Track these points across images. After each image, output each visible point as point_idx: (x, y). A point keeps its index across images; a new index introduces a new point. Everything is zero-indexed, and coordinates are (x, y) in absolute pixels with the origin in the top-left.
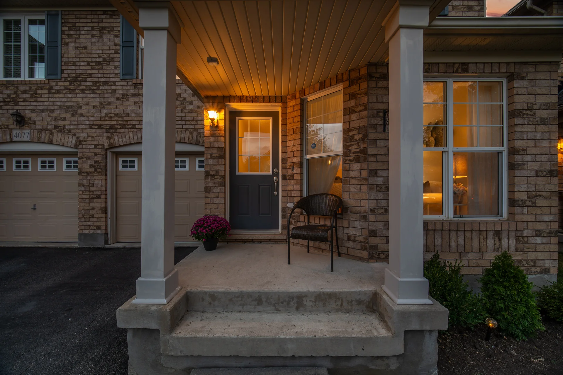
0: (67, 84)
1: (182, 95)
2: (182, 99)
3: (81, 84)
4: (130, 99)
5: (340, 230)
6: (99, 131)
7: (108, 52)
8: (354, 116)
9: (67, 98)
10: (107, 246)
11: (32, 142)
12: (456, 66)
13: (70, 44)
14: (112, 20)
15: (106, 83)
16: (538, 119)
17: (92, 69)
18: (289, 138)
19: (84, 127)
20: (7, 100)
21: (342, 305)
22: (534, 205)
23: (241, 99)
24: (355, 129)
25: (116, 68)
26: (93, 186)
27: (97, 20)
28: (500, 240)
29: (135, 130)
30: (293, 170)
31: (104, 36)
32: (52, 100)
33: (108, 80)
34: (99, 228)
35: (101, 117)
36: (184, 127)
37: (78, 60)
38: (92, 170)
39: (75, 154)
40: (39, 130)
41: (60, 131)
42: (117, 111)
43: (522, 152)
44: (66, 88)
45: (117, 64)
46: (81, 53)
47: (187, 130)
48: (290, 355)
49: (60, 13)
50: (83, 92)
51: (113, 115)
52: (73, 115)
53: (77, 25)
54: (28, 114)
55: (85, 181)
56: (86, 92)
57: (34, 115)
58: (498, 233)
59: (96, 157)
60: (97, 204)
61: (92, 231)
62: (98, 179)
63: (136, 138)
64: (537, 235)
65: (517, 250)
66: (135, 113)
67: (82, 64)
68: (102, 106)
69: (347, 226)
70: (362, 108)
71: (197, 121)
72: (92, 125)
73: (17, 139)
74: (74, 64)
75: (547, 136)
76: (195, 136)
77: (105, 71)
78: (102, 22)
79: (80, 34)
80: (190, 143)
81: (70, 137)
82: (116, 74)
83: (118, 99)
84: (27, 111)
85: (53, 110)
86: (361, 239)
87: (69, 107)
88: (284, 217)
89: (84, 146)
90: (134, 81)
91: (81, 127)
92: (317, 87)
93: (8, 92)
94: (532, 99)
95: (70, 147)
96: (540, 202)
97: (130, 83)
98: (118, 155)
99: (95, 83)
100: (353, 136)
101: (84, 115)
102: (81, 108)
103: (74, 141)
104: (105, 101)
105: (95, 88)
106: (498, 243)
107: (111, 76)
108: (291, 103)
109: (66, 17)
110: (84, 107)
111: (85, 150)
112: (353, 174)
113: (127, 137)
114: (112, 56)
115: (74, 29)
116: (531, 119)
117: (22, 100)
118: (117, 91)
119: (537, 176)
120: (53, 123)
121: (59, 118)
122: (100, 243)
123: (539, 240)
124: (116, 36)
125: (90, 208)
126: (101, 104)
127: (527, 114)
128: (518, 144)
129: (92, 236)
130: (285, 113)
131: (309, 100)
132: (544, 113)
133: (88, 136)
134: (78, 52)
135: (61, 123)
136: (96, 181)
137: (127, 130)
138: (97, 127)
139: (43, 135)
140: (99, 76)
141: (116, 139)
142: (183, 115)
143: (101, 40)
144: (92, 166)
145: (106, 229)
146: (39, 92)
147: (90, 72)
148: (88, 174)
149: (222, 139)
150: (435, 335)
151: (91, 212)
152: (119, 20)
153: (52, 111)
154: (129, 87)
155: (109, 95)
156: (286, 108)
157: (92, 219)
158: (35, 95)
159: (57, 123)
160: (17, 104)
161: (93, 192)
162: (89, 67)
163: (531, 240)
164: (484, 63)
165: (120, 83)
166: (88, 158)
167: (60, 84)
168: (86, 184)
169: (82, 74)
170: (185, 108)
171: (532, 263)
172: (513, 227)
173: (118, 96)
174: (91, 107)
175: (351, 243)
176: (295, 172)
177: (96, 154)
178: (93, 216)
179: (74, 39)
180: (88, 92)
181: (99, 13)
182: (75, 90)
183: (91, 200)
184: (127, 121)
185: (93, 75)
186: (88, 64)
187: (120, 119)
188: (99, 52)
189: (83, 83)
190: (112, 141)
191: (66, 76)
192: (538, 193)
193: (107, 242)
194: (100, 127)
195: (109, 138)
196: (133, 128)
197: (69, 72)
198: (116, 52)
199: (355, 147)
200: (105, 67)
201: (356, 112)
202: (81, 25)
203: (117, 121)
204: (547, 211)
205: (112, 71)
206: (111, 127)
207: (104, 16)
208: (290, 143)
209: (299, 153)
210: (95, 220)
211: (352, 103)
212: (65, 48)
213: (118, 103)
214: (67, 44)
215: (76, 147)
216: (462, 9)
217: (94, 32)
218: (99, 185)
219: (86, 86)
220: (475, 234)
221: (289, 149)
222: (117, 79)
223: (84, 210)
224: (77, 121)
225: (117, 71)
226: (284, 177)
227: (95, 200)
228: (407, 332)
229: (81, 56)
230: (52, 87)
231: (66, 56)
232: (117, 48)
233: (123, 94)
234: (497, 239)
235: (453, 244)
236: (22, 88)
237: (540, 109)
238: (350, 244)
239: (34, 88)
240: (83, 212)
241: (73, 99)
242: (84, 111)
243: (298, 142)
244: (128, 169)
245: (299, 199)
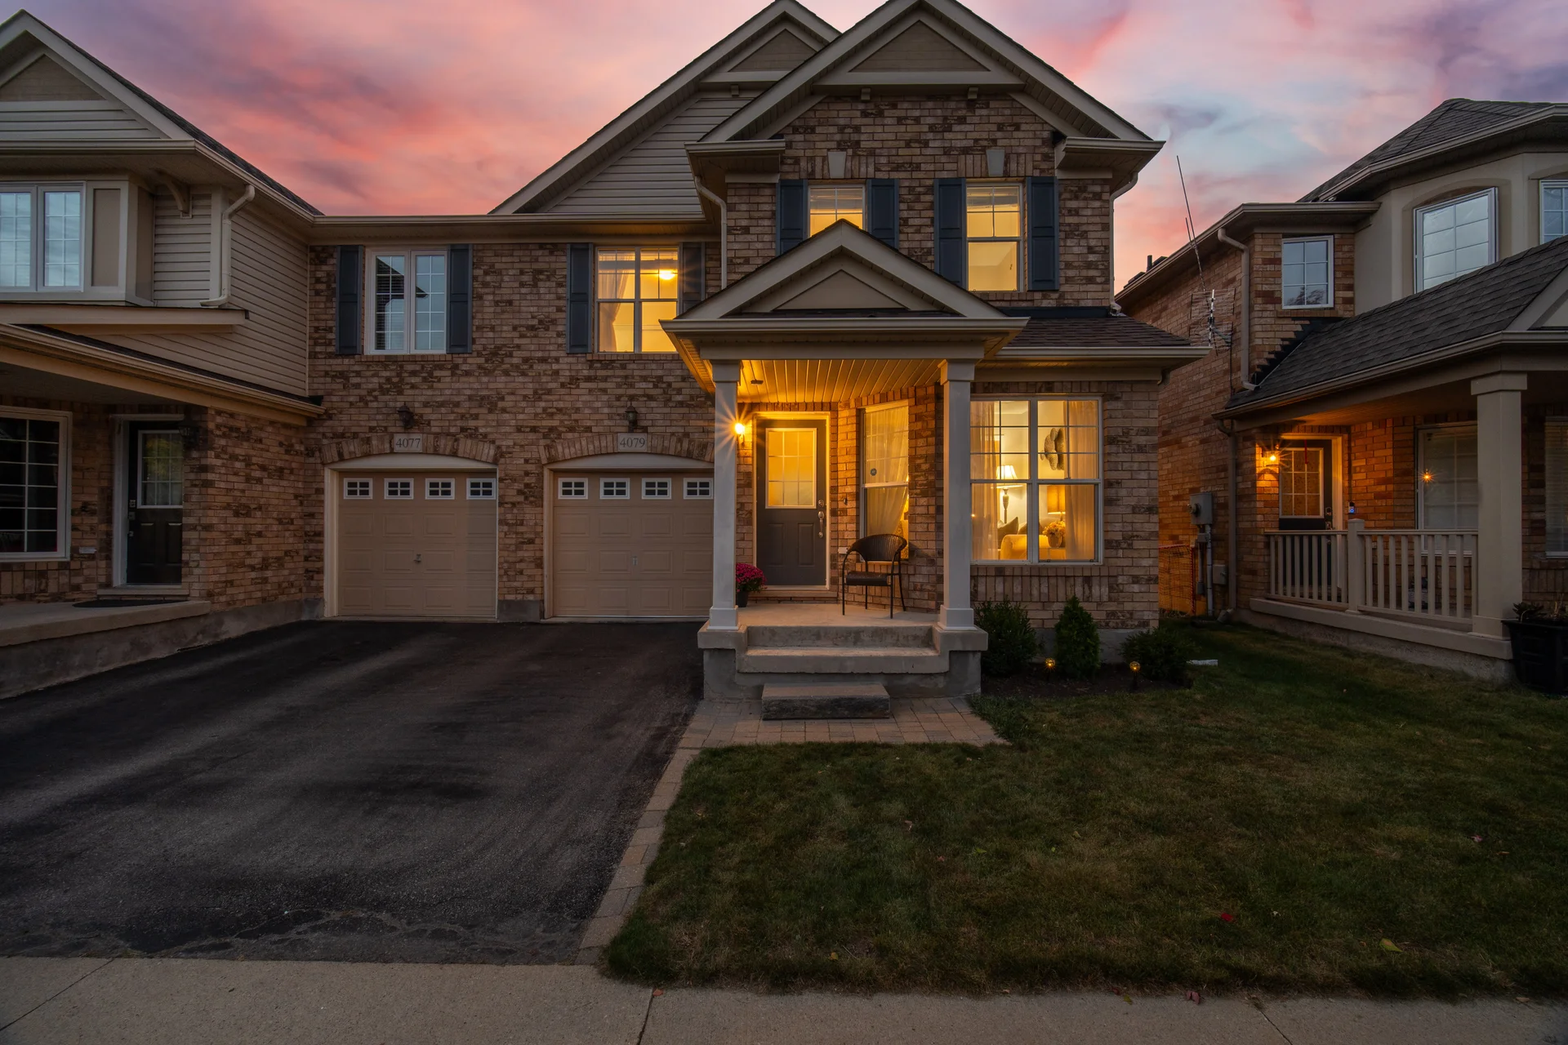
0: (481, 360)
1: (665, 379)
2: (664, 386)
3: (503, 361)
4: (583, 385)
5: (905, 579)
6: (532, 436)
7: (546, 310)
8: (921, 442)
9: (481, 383)
10: (542, 620)
11: (425, 453)
12: (1039, 385)
13: (485, 297)
14: (553, 258)
15: (543, 360)
16: (1135, 447)
17: (522, 336)
18: (840, 460)
19: (508, 429)
20: (385, 386)
21: (898, 640)
22: (1130, 547)
23: (775, 407)
24: (921, 457)
25: (559, 335)
26: (522, 524)
27: (528, 259)
28: (1090, 588)
29: (590, 434)
30: (846, 503)
31: (540, 284)
32: (457, 385)
33: (546, 354)
34: (531, 591)
35: (536, 414)
36: (669, 430)
37: (499, 322)
38: (521, 498)
39: (492, 473)
40: (437, 435)
41: (470, 436)
42: (561, 405)
43: (1116, 485)
44: (480, 367)
45: (560, 328)
46: (503, 312)
47: (673, 434)
48: (849, 671)
49: (470, 247)
50: (506, 373)
51: (554, 410)
52: (490, 411)
53: (497, 266)
54: (418, 408)
55: (509, 516)
56: (512, 374)
57: (429, 410)
58: (1088, 580)
59: (527, 478)
60: (527, 553)
61: (520, 597)
62: (529, 513)
63: (591, 447)
64: (1134, 583)
65: (1110, 599)
66: (590, 408)
67: (505, 328)
68: (537, 396)
69: (912, 572)
70: (929, 433)
71: (688, 421)
72: (522, 427)
73: (402, 449)
74: (493, 329)
75: (1144, 466)
76: (685, 445)
77: (542, 341)
78: (537, 261)
79: (502, 281)
80: (678, 455)
81: (486, 445)
82: (560, 345)
83: (563, 385)
84: (417, 405)
85: (458, 402)
86: (928, 587)
87: (483, 398)
88: (833, 566)
89: (508, 461)
90: (589, 357)
91: (503, 430)
92: (877, 398)
93: (387, 374)
94: (1127, 423)
95: (486, 462)
96: (1137, 544)
97: (583, 360)
98: (556, 473)
99: (526, 360)
100: (919, 465)
101: (508, 410)
102: (502, 399)
103: (492, 452)
104: (542, 389)
105: (525, 367)
106: (1087, 592)
107: (551, 348)
108: (843, 414)
109: (480, 254)
110: (508, 398)
111: (509, 467)
112: (919, 510)
113: (578, 446)
114: (553, 316)
115: (493, 272)
116: (1127, 447)
117: (408, 387)
118: (561, 373)
119: (1134, 513)
120: (459, 423)
121: (468, 416)
122: (533, 616)
123: (1136, 588)
124: (560, 285)
125: (518, 559)
126: (535, 392)
127: (1123, 441)
128: (1114, 475)
129: (521, 605)
130: (835, 426)
131: (867, 411)
132: (1142, 440)
133: (515, 444)
134: (499, 309)
135: (472, 423)
136: (527, 517)
137: (576, 435)
138: (528, 430)
139: (442, 442)
140: (533, 347)
141: (560, 449)
142: (667, 410)
143: (535, 290)
144: (520, 492)
145: (542, 594)
146: (437, 373)
147: (517, 341)
148: (514, 504)
149: (750, 460)
150: (979, 655)
151: (518, 566)
152: (564, 259)
153: (457, 405)
154: (580, 367)
155: (549, 378)
156: (837, 418)
157: (519, 578)
158: (429, 379)
159: (464, 424)
160: (400, 393)
161: (522, 533)
162: (516, 334)
163: (1127, 588)
164: (1072, 382)
165: (566, 360)
166: (514, 480)
167: (470, 360)
168: (511, 522)
169: (505, 345)
170: (669, 400)
171: (1128, 615)
172: (1104, 572)
173: (562, 380)
174: (519, 398)
175: (918, 593)
176: (849, 506)
177: (527, 474)
178: (521, 572)
179: (492, 290)
180: (516, 374)
181: (531, 247)
182: (494, 370)
183: (519, 546)
184: (576, 421)
185: (522, 347)
186: (515, 328)
187: (566, 417)
188: (532, 309)
189: (507, 360)
190: (553, 453)
191: (480, 348)
192: (1135, 533)
193: (542, 615)
194: (534, 429)
195: (548, 447)
196: (586, 432)
197: (484, 341)
198: (559, 310)
199: (922, 478)
200: (541, 333)
201: (922, 437)
202: (503, 266)
203: (562, 421)
204: (1145, 554)
205: (553, 341)
206: (552, 429)
207: (540, 253)
208: (841, 467)
209: (854, 481)
210: (525, 578)
211: (919, 425)
212: (479, 303)
213: (563, 391)
214: (480, 297)
215: (495, 462)
216: (1079, 282)
217: (525, 278)
218: (532, 523)
219: (512, 365)
220: (1061, 581)
221: (841, 475)
222: (562, 354)
223: (506, 562)
224: (497, 421)
225: (560, 341)
226: (834, 513)
227: (525, 547)
228: (951, 652)
229: (502, 317)
230: (456, 367)
231: (479, 316)
232: (562, 303)
233: (572, 378)
234: (1086, 586)
235: (1035, 592)
236: (410, 367)
237: (1137, 434)
238: (916, 595)
239: (429, 367)
240: (506, 565)
241: (491, 386)
242: (508, 402)
243: (854, 466)
244: (573, 497)
245: (855, 541)
